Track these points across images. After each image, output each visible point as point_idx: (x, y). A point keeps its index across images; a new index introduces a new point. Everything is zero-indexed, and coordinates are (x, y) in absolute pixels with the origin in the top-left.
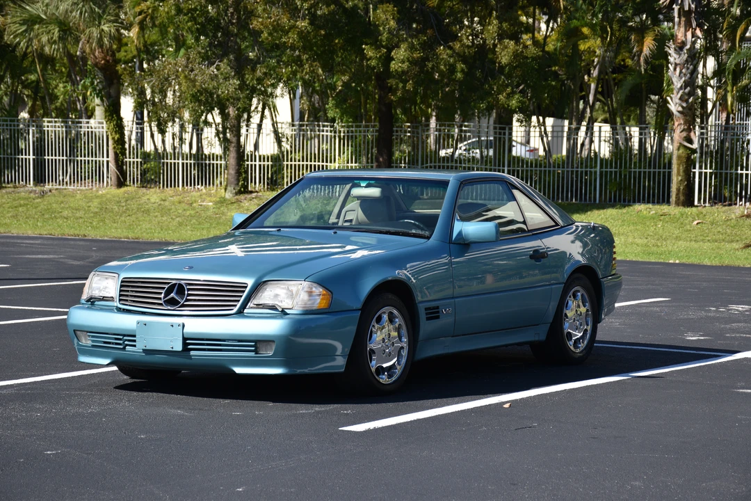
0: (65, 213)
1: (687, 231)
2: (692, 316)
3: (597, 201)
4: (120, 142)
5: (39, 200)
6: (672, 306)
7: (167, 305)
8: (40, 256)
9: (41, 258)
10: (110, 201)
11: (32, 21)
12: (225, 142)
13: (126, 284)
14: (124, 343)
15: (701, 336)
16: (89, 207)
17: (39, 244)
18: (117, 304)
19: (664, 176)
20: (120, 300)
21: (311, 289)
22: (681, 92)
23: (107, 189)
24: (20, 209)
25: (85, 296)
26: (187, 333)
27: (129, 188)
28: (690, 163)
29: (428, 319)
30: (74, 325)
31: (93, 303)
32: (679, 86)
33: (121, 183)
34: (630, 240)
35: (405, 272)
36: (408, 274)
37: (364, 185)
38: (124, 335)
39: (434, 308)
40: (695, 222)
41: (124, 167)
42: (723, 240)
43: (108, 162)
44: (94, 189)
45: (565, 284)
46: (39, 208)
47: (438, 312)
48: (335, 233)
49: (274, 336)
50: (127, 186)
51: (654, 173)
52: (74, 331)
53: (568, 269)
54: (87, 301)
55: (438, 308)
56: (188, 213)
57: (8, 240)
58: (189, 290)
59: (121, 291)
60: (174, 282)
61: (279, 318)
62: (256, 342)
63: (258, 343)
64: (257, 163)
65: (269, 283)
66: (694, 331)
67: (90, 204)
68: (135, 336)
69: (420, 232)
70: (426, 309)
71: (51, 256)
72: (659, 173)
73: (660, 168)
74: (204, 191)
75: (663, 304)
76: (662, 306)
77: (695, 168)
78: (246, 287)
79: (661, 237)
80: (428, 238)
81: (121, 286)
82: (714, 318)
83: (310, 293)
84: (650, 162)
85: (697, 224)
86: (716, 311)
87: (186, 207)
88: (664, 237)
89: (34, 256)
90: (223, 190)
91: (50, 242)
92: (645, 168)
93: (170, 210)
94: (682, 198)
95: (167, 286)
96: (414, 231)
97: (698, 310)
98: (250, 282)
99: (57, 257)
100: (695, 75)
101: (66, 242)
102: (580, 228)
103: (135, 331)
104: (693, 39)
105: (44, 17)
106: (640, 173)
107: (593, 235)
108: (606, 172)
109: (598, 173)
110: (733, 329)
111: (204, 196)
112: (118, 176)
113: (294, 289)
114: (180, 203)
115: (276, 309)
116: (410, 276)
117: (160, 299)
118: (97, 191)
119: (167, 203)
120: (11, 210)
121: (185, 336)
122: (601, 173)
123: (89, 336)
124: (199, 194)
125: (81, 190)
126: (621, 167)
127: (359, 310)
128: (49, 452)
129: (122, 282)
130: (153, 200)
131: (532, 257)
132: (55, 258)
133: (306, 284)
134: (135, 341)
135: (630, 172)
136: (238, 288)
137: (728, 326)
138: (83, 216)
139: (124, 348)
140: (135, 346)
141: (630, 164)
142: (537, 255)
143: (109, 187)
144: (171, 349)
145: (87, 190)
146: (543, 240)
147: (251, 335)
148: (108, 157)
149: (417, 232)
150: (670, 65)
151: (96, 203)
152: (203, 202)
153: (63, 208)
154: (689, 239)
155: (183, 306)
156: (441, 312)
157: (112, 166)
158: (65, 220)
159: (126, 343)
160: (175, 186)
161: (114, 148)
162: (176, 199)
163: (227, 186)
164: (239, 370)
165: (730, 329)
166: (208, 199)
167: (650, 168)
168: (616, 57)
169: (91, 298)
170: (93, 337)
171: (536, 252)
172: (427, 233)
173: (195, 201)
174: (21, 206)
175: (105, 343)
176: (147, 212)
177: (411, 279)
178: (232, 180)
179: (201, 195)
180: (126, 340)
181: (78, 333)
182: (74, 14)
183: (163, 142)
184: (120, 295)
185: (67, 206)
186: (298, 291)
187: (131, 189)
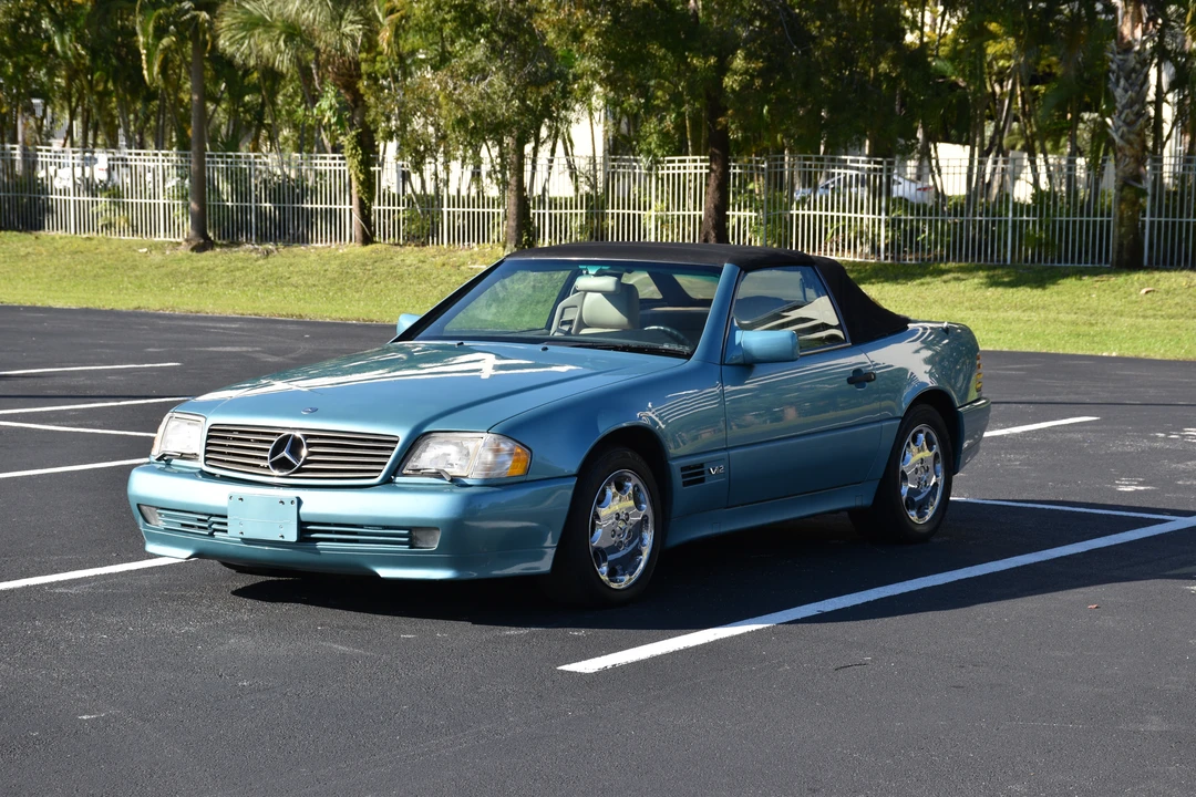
0: (294, 279)
1: (1132, 302)
2: (1129, 449)
3: (1009, 262)
4: (367, 184)
5: (261, 262)
6: (1101, 431)
7: (274, 468)
8: (228, 349)
9: (230, 352)
10: (354, 263)
11: (251, 24)
12: (504, 184)
13: (215, 434)
14: (210, 526)
15: (1140, 484)
16: (326, 271)
17: (236, 329)
18: (200, 464)
19: (1101, 226)
20: (206, 459)
21: (498, 445)
22: (1126, 111)
23: (352, 249)
24: (238, 274)
25: (156, 452)
26: (305, 515)
27: (378, 246)
28: (1137, 208)
29: (685, 484)
30: (137, 497)
31: (168, 463)
32: (1124, 101)
33: (367, 239)
34: (1052, 315)
35: (650, 414)
36: (653, 416)
37: (594, 272)
38: (211, 515)
39: (696, 467)
40: (1144, 291)
41: (372, 218)
42: (1182, 315)
43: (351, 210)
44: (333, 247)
45: (903, 418)
46: (261, 273)
47: (702, 473)
48: (545, 349)
49: (437, 521)
50: (376, 242)
51: (1088, 222)
52: (138, 505)
53: (908, 395)
54: (159, 459)
55: (702, 466)
56: (453, 279)
57: (197, 324)
58: (309, 445)
59: (207, 445)
60: (287, 433)
61: (446, 493)
62: (410, 529)
63: (413, 532)
64: (547, 212)
65: (433, 435)
66: (1130, 474)
67: (327, 267)
68: (226, 517)
69: (675, 347)
70: (683, 469)
71: (244, 349)
72: (1095, 222)
73: (1095, 216)
74: (476, 249)
75: (1088, 427)
76: (1087, 431)
77: (1144, 216)
78: (397, 442)
79: (1096, 311)
80: (688, 356)
81: (209, 437)
82: (1162, 451)
83: (497, 451)
84: (1082, 207)
85: (1147, 292)
86: (1166, 440)
87: (453, 271)
88: (1100, 311)
89: (220, 349)
90: (501, 248)
91: (252, 326)
92: (1075, 216)
93: (430, 275)
94: (1126, 256)
95: (275, 439)
96: (666, 346)
97: (1139, 437)
98: (402, 434)
99: (250, 349)
100: (1145, 88)
101: (272, 326)
102: (929, 331)
103: (226, 509)
104: (1144, 38)
105: (268, 18)
106: (1068, 222)
107: (946, 341)
108: (1021, 222)
109: (1010, 224)
110: (1189, 472)
111: (475, 257)
112: (363, 229)
113: (471, 446)
114: (444, 265)
115: (441, 477)
116: (657, 419)
117: (266, 458)
118: (337, 249)
119: (426, 266)
120: (225, 274)
121: (303, 519)
122: (1014, 222)
123: (160, 514)
124: (469, 252)
125: (316, 248)
126: (1041, 215)
127: (574, 475)
128: (85, 717)
129: (210, 430)
130: (408, 262)
131: (850, 381)
132: (248, 352)
133: (489, 437)
134: (226, 524)
135: (1054, 222)
136: (385, 443)
137: (1182, 466)
138: (317, 283)
139: (211, 535)
140: (226, 531)
141: (1055, 211)
142: (860, 377)
143: (353, 243)
144: (281, 539)
145: (323, 248)
146: (869, 354)
147: (403, 519)
148: (351, 204)
149: (672, 348)
150: (1111, 75)
151: (334, 265)
152: (474, 263)
153: (291, 273)
154: (1134, 314)
155: (300, 470)
156: (706, 472)
157: (356, 217)
158: (294, 289)
159: (214, 526)
160: (438, 244)
161: (358, 192)
162: (440, 260)
163: (505, 242)
164: (385, 572)
165: (1184, 472)
166: (481, 260)
167: (1082, 215)
168: (1037, 63)
169: (164, 455)
170: (167, 516)
171: (858, 371)
172: (687, 349)
173: (464, 264)
174: (238, 270)
175: (183, 525)
176: (401, 277)
177: (658, 424)
178: (512, 233)
179: (472, 255)
180: (214, 523)
181: (144, 508)
182: (306, 13)
183: (423, 182)
184: (207, 452)
185: (297, 269)
186: (477, 447)
187: (379, 247)
